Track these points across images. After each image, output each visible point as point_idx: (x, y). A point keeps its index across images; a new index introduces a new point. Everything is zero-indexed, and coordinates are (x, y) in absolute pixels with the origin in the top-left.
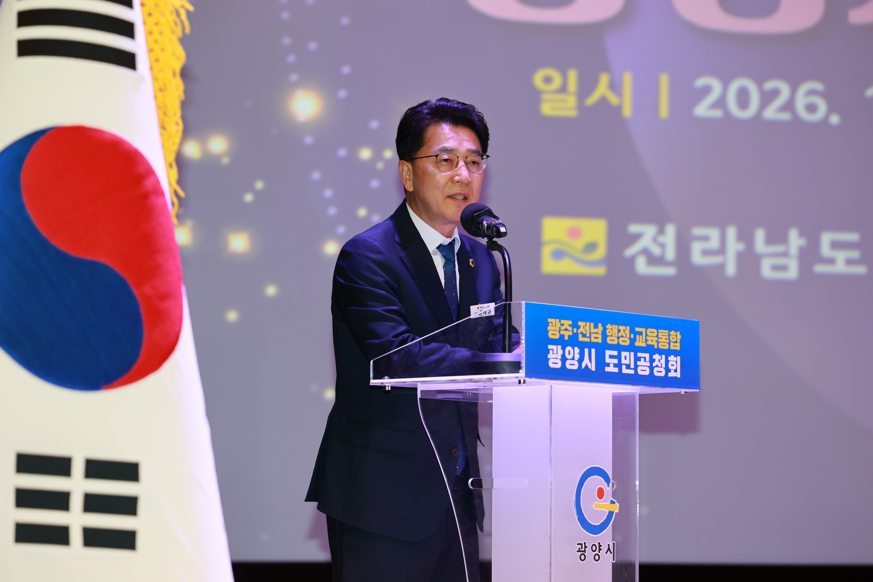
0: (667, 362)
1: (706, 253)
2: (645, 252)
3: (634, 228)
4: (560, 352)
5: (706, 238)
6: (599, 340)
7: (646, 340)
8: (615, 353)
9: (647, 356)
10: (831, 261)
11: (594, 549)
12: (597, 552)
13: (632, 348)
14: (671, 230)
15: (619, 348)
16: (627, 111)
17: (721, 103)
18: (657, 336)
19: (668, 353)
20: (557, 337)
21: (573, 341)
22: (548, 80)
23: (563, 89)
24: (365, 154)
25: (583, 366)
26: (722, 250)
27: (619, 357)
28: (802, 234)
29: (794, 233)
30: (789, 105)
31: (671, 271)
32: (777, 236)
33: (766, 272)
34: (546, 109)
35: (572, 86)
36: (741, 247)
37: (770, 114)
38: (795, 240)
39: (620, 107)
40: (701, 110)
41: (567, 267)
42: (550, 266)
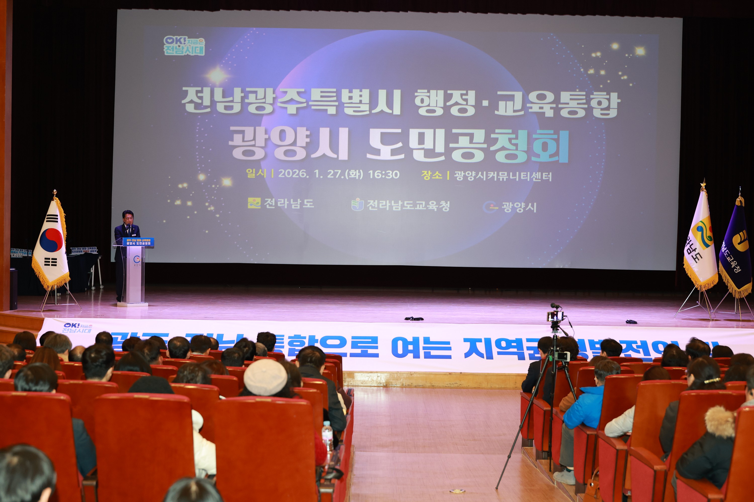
0: (148, 243)
1: (281, 204)
2: (268, 204)
3: (266, 199)
4: (129, 243)
5: (281, 201)
9: (144, 242)
10: (307, 205)
12: (137, 265)
13: (142, 241)
14: (274, 199)
15: (139, 242)
16: (265, 177)
17: (284, 174)
19: (148, 242)
22: (249, 171)
23: (252, 173)
24: (213, 186)
25: (133, 244)
26: (284, 203)
27: (139, 243)
29: (299, 200)
30: (298, 174)
31: (274, 207)
32: (295, 200)
33: (293, 207)
34: (249, 177)
35: (254, 172)
36: (288, 203)
37: (294, 176)
38: (299, 201)
39: (264, 176)
40: (280, 176)
41: (253, 207)
42: (249, 207)
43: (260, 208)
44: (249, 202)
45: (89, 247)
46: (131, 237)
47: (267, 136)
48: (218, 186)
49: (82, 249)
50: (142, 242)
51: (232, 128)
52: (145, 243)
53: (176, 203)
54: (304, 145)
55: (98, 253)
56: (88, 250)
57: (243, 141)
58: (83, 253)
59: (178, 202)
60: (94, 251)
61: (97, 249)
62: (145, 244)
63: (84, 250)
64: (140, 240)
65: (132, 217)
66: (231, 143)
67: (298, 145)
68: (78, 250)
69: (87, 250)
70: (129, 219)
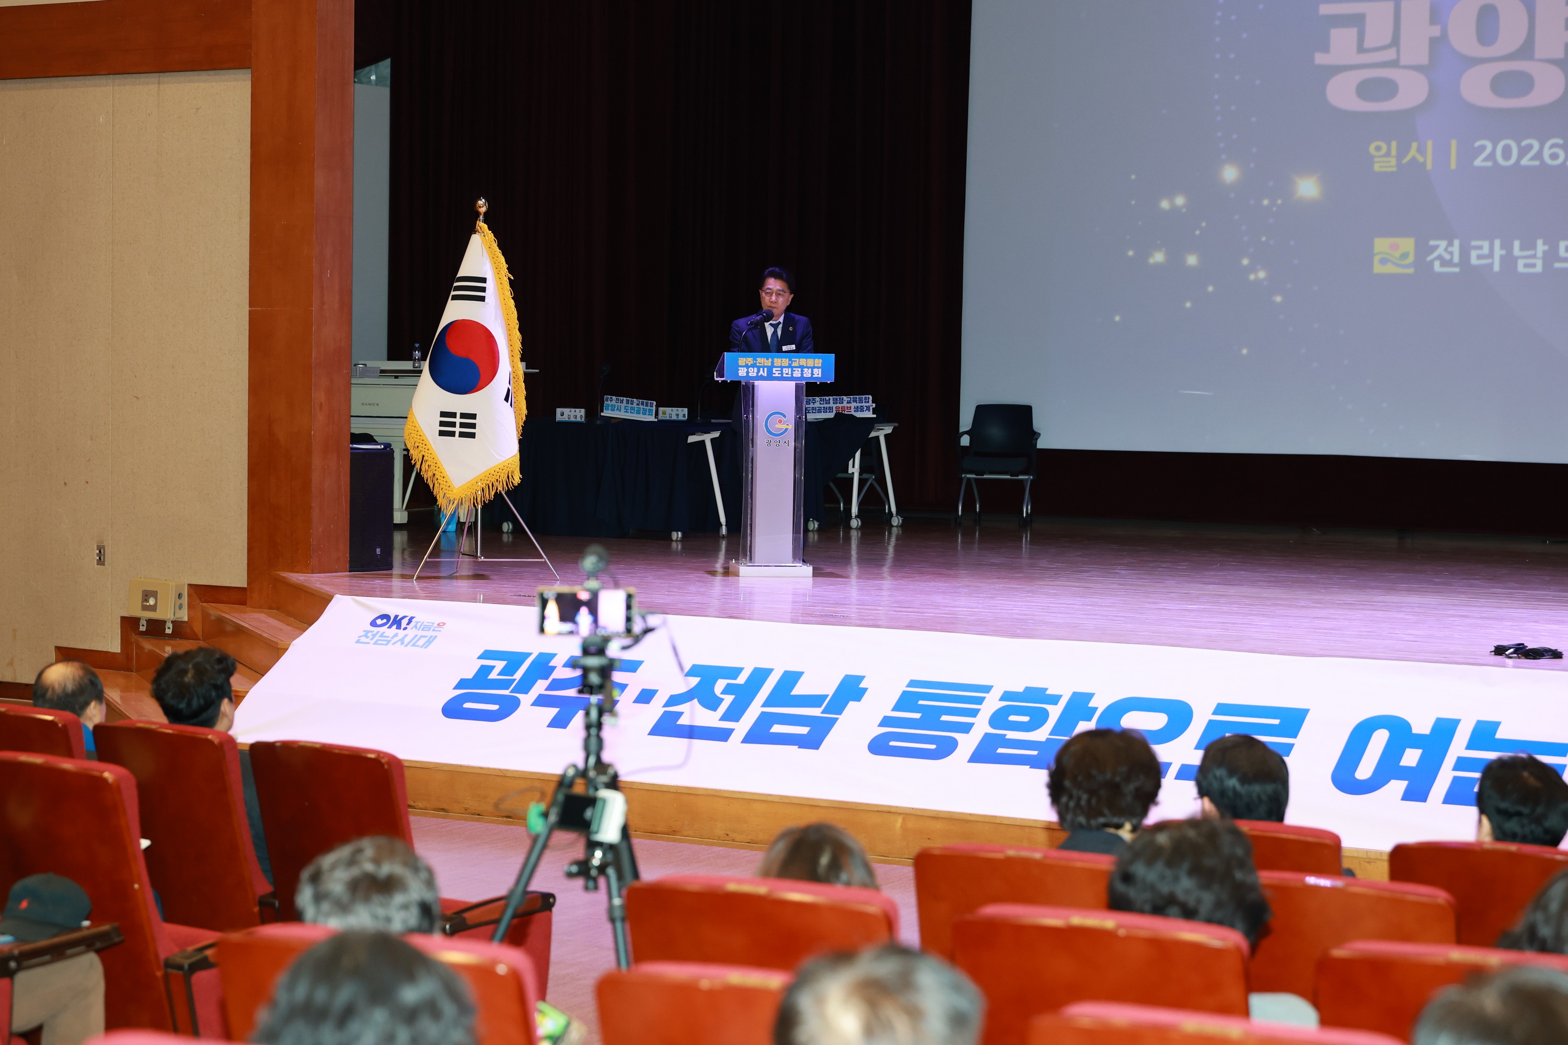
0: (812, 371)
1: (1479, 257)
2: (1440, 257)
3: (1432, 243)
4: (746, 370)
5: (1481, 248)
6: (770, 365)
7: (799, 364)
8: (780, 369)
9: (800, 369)
10: (1565, 260)
11: (776, 442)
12: (778, 443)
13: (790, 366)
14: (1456, 243)
15: (782, 367)
16: (1429, 166)
17: (1492, 157)
18: (806, 361)
19: (813, 368)
20: (744, 364)
21: (753, 366)
22: (1378, 149)
23: (1388, 154)
25: (759, 374)
26: (1491, 255)
27: (782, 371)
28: (1544, 244)
29: (1540, 242)
30: (1539, 156)
31: (1457, 270)
32: (1528, 245)
33: (1521, 268)
34: (1377, 168)
35: (1394, 152)
36: (1504, 252)
37: (1525, 162)
38: (1541, 247)
39: (1424, 163)
40: (1478, 162)
41: (1390, 269)
42: (1378, 268)
43: (1411, 271)
44: (1379, 254)
45: (852, 397)
46: (780, 351)
47: (1436, 31)
48: (1279, 202)
49: (831, 401)
50: (792, 368)
51: (1326, 9)
52: (802, 371)
53: (1151, 261)
54: (1560, 54)
55: (875, 416)
56: (849, 405)
57: (1361, 49)
58: (831, 415)
59: (1158, 257)
60: (865, 408)
61: (872, 403)
62: (802, 374)
63: (838, 405)
64: (786, 362)
65: (783, 291)
66: (1320, 59)
67: (1538, 54)
68: (822, 406)
69: (845, 404)
70: (771, 294)
